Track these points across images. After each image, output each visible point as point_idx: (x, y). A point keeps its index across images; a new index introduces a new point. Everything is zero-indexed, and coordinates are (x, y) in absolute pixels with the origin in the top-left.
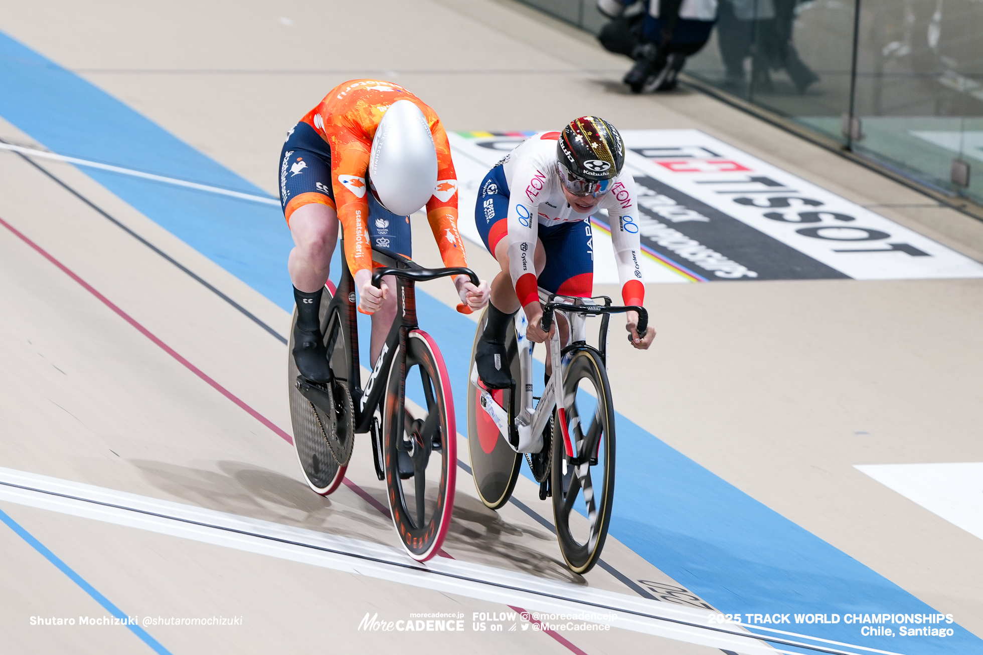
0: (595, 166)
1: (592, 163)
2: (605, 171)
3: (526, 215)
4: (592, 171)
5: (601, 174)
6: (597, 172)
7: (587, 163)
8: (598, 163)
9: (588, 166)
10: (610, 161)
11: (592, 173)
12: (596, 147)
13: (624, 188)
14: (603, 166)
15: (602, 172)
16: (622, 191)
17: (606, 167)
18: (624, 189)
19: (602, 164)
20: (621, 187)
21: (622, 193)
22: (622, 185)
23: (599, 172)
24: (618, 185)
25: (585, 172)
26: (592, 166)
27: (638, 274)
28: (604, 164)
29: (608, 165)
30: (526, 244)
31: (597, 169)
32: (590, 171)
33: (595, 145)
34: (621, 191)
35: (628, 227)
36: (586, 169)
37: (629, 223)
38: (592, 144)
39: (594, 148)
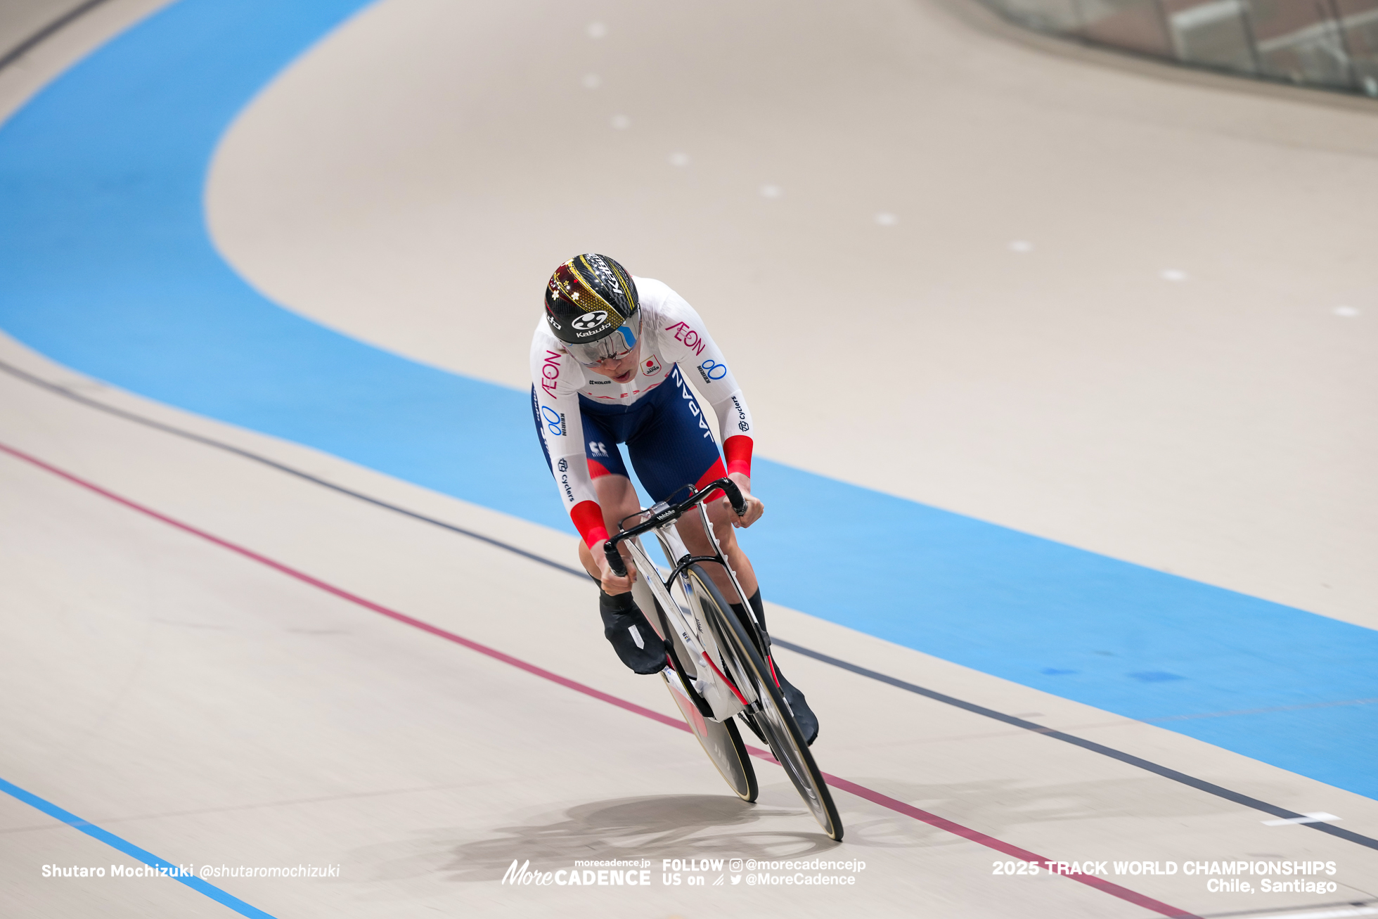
0: (586, 324)
1: (580, 320)
2: (603, 323)
3: (555, 419)
4: (587, 331)
5: (600, 330)
6: (592, 330)
7: (575, 324)
8: (588, 317)
9: (578, 326)
10: (605, 308)
11: (587, 334)
12: (578, 299)
13: (688, 327)
14: (598, 318)
15: (600, 326)
16: (688, 334)
17: (602, 318)
18: (690, 330)
19: (594, 316)
20: (684, 328)
21: (689, 336)
22: (684, 324)
23: (597, 328)
24: (680, 326)
25: (578, 335)
26: (582, 324)
27: (743, 426)
28: (597, 315)
29: (604, 314)
30: (564, 461)
31: (591, 325)
32: (583, 331)
33: (575, 296)
34: (686, 333)
35: (714, 373)
36: (579, 331)
37: (713, 368)
38: (572, 296)
39: (576, 300)
